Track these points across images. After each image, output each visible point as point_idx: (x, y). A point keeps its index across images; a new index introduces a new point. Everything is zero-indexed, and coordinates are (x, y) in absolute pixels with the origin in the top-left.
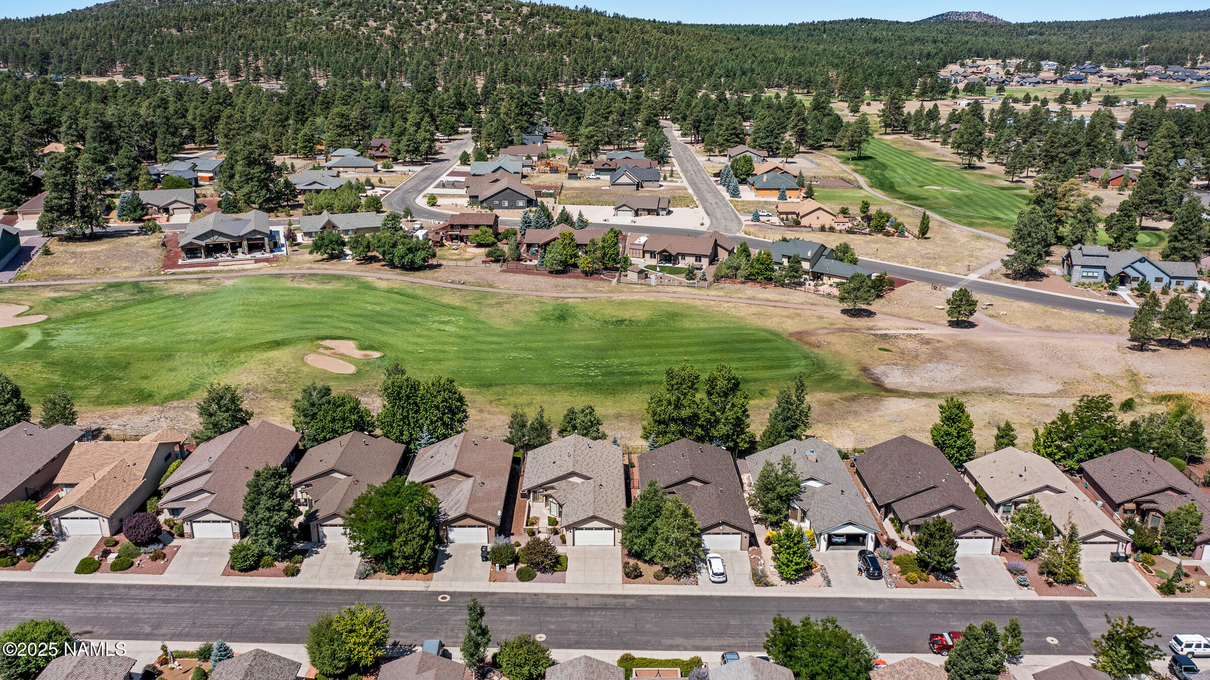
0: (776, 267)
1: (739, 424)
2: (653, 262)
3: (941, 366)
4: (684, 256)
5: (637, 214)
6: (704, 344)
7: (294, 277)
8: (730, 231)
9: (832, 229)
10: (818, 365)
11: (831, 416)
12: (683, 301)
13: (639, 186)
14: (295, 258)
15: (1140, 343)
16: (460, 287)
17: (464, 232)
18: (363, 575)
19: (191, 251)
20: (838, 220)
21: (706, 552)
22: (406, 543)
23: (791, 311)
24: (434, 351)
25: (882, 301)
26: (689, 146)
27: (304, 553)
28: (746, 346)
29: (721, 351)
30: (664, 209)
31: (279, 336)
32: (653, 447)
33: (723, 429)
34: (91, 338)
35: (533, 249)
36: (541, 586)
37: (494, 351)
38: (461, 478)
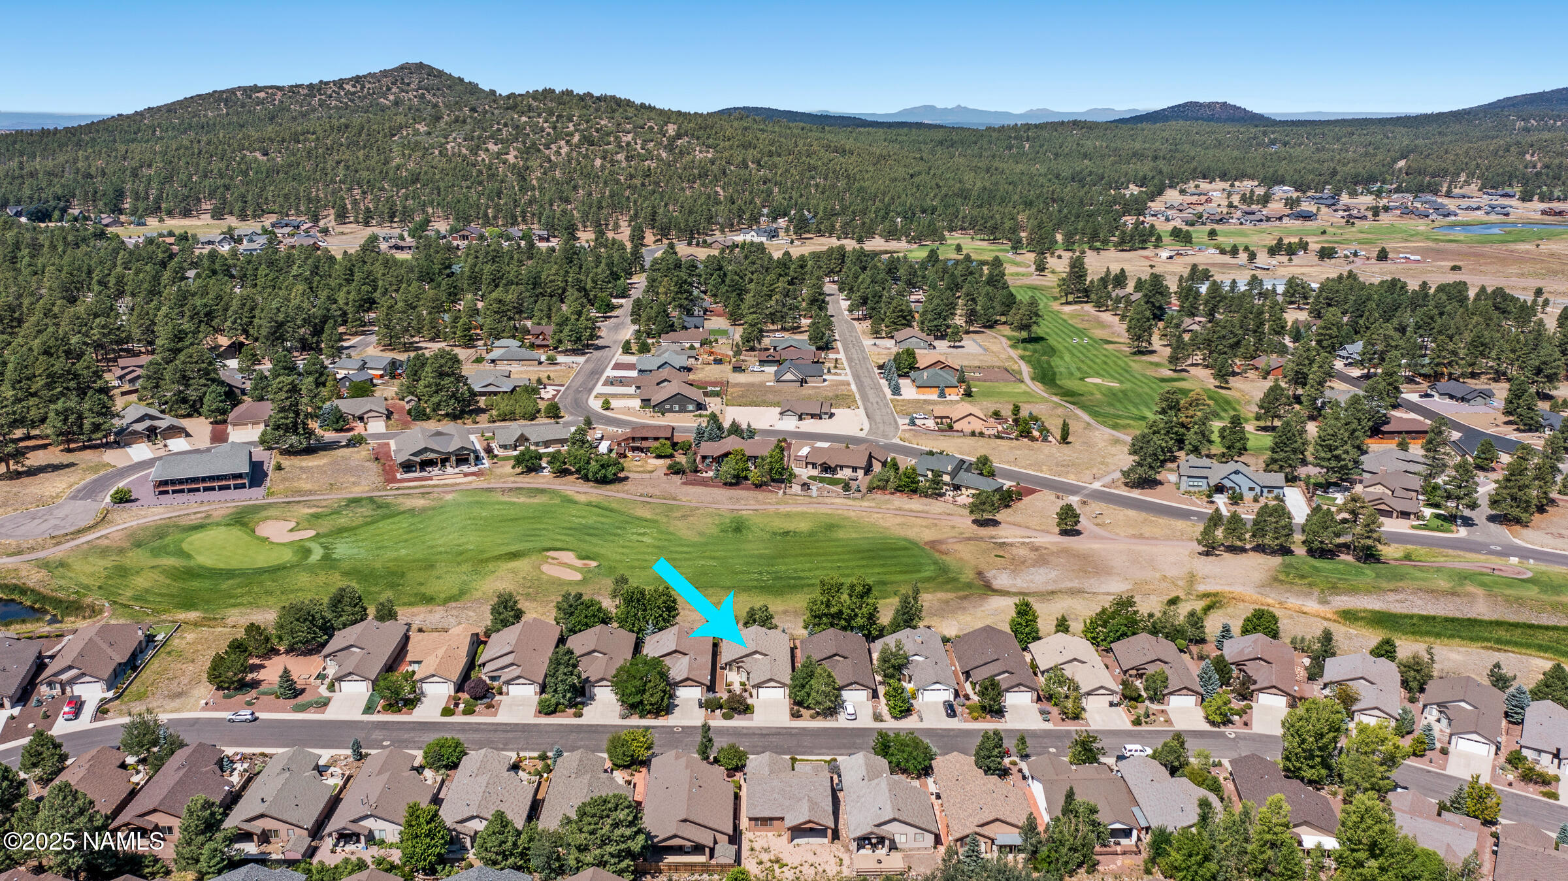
0: (921, 478)
1: (871, 617)
2: (815, 473)
3: (1042, 570)
4: (842, 467)
5: (800, 418)
6: (854, 552)
7: (503, 491)
8: (885, 436)
9: (981, 434)
10: (943, 570)
11: (944, 610)
12: (840, 512)
13: (803, 382)
14: (498, 471)
15: (1210, 549)
16: (649, 500)
17: (645, 444)
18: (624, 717)
19: (408, 467)
20: (987, 424)
21: (844, 701)
22: (652, 695)
23: (931, 521)
24: (638, 560)
25: (1009, 510)
26: (855, 323)
27: (583, 704)
28: (888, 554)
29: (869, 558)
30: (826, 413)
31: (513, 548)
32: (811, 634)
33: (860, 621)
34: (362, 551)
35: (707, 461)
36: (738, 722)
37: (686, 560)
38: (680, 656)
